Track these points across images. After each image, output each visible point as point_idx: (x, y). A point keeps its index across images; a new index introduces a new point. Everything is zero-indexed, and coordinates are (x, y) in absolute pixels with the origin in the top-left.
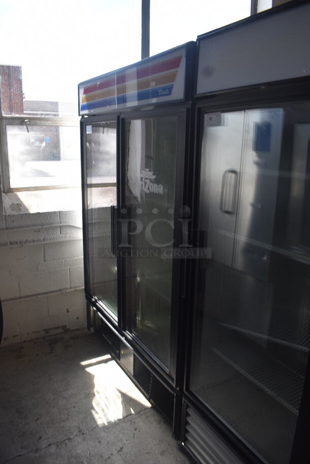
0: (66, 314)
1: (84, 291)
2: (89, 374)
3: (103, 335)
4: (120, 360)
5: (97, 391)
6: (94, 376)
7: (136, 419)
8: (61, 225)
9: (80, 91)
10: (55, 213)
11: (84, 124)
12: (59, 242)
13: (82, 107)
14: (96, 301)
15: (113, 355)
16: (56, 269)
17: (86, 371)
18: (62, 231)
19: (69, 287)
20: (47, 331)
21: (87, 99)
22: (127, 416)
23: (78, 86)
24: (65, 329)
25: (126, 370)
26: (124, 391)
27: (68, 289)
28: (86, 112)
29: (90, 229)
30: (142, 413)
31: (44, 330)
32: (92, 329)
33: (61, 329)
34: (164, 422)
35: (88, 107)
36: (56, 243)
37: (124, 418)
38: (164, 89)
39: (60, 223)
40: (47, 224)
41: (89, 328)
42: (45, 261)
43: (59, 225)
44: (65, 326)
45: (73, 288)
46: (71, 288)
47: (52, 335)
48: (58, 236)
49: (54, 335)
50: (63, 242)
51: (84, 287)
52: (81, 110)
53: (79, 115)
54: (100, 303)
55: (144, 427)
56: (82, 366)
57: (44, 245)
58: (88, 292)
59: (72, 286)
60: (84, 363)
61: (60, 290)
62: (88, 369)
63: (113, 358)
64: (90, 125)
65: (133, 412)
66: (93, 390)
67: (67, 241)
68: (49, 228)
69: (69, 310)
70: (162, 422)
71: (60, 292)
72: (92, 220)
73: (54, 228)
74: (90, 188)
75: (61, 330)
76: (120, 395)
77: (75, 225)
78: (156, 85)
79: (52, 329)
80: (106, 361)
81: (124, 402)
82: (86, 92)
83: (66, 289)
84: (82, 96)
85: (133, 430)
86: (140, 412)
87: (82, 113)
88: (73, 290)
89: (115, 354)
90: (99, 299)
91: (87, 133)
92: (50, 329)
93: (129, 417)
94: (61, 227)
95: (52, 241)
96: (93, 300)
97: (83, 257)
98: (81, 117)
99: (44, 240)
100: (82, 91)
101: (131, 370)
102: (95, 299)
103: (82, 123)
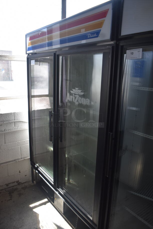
0: (19, 174)
1: (29, 160)
2: (35, 213)
3: (42, 186)
4: (54, 203)
5: (41, 226)
6: (38, 214)
8: (15, 121)
9: (27, 38)
10: (11, 114)
11: (30, 60)
12: (14, 132)
13: (28, 48)
14: (38, 167)
16: (12, 148)
17: (33, 211)
18: (16, 125)
19: (20, 158)
20: (7, 185)
21: (32, 43)
23: (26, 36)
24: (19, 183)
25: (58, 210)
26: (58, 224)
27: (20, 159)
28: (31, 51)
29: (33, 122)
31: (5, 184)
32: (35, 182)
33: (16, 182)
35: (33, 48)
36: (12, 132)
38: (92, 34)
39: (14, 120)
40: (6, 121)
41: (33, 182)
42: (5, 143)
43: (14, 121)
44: (18, 181)
45: (23, 158)
46: (21, 158)
47: (10, 187)
48: (13, 128)
49: (12, 187)
50: (17, 131)
51: (29, 157)
52: (28, 51)
53: (26, 54)
54: (40, 168)
56: (31, 208)
57: (4, 133)
58: (32, 161)
59: (22, 157)
60: (31, 206)
61: (15, 160)
63: (49, 201)
64: (33, 59)
66: (39, 225)
67: (19, 131)
68: (7, 123)
69: (21, 172)
71: (15, 162)
72: (35, 117)
73: (10, 123)
74: (34, 98)
75: (16, 184)
76: (56, 228)
77: (23, 121)
78: (85, 31)
79: (11, 183)
80: (45, 204)
82: (31, 39)
83: (18, 159)
84: (28, 41)
87: (28, 52)
88: (23, 159)
89: (50, 198)
90: (40, 166)
91: (31, 65)
92: (9, 184)
94: (15, 122)
95: (9, 131)
96: (36, 166)
97: (29, 139)
98: (27, 55)
99: (4, 130)
100: (28, 39)
101: (62, 210)
102: (37, 166)
103: (28, 59)
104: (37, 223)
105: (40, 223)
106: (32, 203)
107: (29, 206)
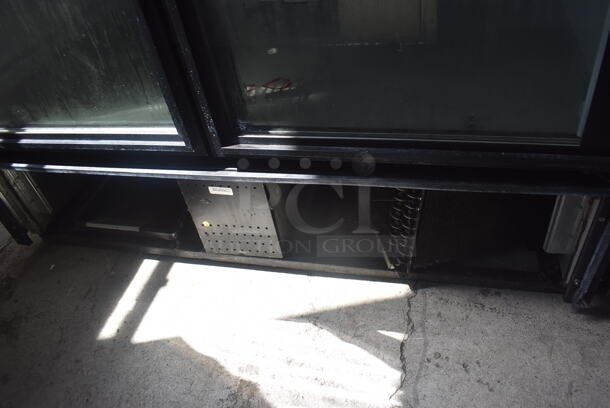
3: (89, 225)
6: (179, 340)
7: (426, 344)
15: (156, 251)
17: (141, 344)
22: (402, 359)
30: (416, 318)
34: (485, 293)
37: (404, 368)
41: (23, 240)
55: (471, 346)
56: (113, 340)
60: (109, 330)
62: (141, 336)
63: (167, 261)
65: (399, 336)
70: (481, 298)
76: (309, 325)
80: (158, 281)
81: (346, 333)
85: (462, 374)
86: (410, 321)
93: (405, 354)
104: (210, 375)
105: (222, 363)
106: (100, 320)
107: (102, 341)
